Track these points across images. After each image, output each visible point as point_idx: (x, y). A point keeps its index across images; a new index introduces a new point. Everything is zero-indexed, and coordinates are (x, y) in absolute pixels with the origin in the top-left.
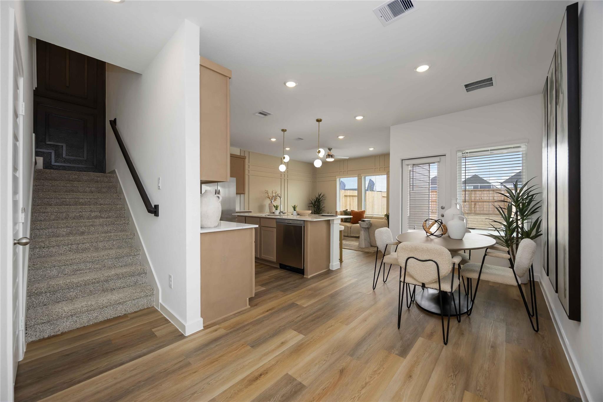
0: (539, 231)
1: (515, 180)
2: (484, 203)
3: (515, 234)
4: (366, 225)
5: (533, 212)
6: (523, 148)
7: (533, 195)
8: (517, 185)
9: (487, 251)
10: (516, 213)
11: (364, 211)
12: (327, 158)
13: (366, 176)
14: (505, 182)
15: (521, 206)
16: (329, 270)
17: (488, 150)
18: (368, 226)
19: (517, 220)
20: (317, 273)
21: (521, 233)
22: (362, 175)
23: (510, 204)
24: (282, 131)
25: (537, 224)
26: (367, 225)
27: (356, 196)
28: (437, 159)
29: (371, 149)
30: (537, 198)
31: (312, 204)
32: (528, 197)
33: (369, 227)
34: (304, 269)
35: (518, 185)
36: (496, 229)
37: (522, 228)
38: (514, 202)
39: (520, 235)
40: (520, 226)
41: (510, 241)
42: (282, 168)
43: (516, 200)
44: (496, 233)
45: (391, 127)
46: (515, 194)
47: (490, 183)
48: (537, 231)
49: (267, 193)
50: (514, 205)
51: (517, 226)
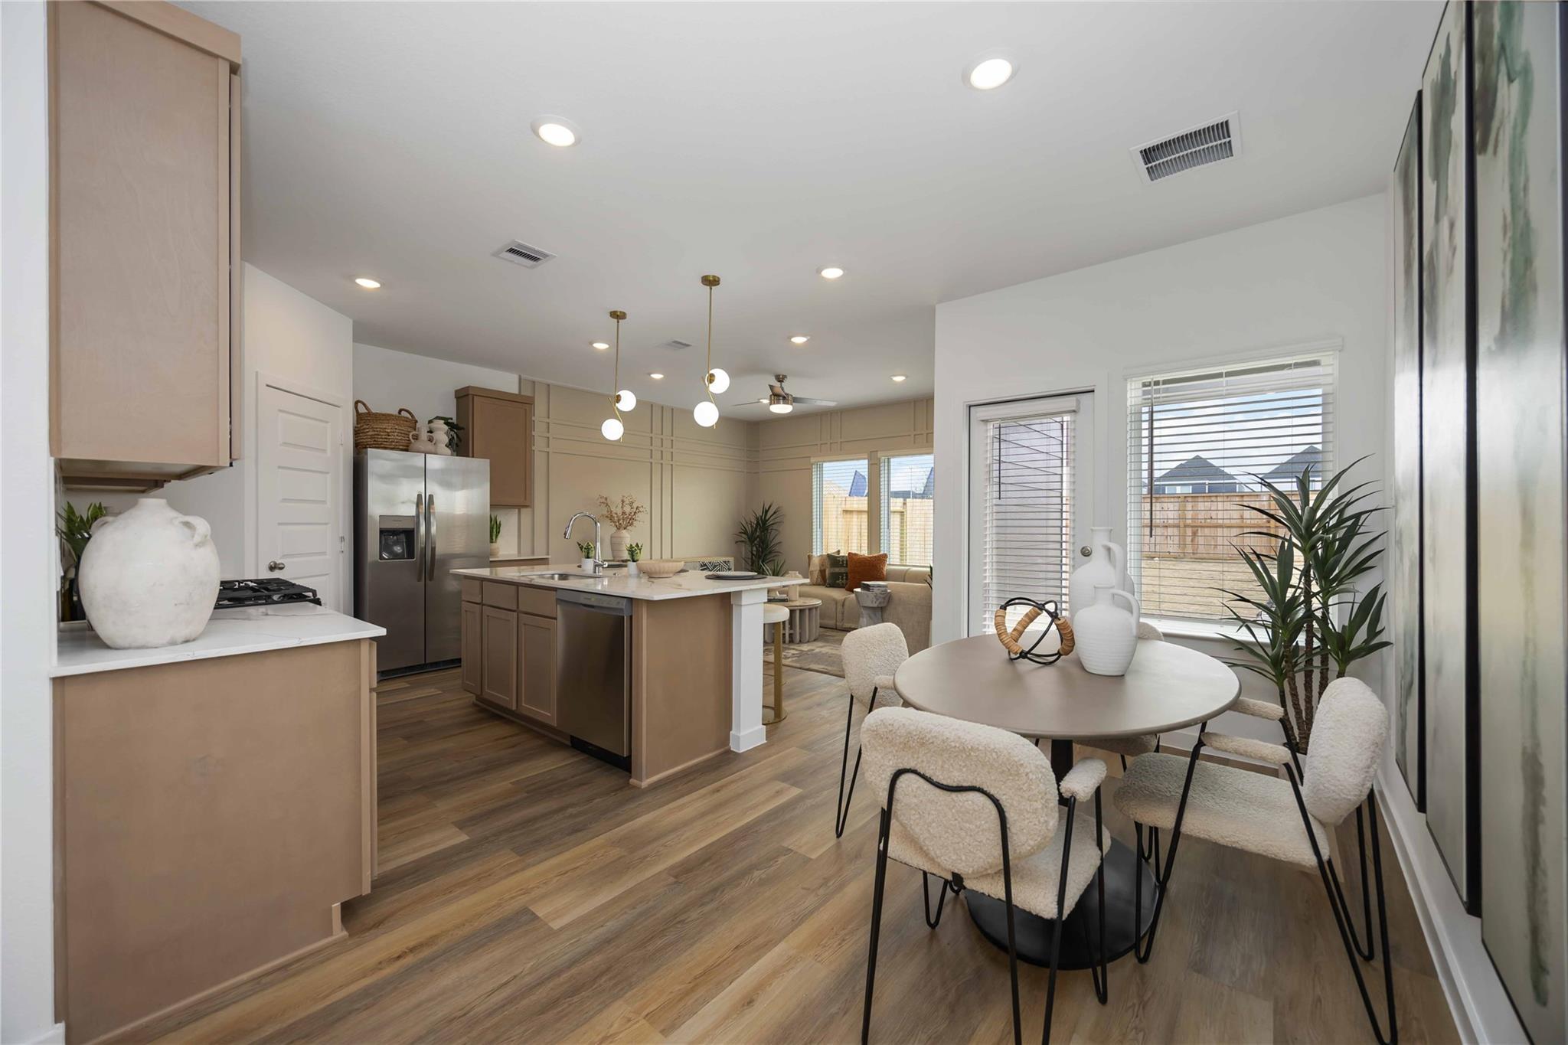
0: (1377, 630)
1: (1303, 467)
2: (1218, 529)
3: (1301, 639)
4: (875, 600)
5: (1360, 569)
6: (1329, 367)
7: (1358, 516)
8: (1309, 481)
9: (1206, 731)
10: (1305, 573)
11: (885, 556)
12: (771, 404)
13: (894, 456)
14: (1273, 474)
15: (1320, 551)
16: (729, 752)
17: (1220, 375)
18: (880, 603)
19: (1309, 595)
20: (676, 766)
21: (1320, 636)
22: (879, 454)
23: (1286, 544)
24: (613, 318)
25: (1370, 609)
26: (877, 600)
27: (864, 511)
28: (1069, 403)
29: (899, 379)
30: (1371, 526)
31: (745, 533)
32: (1341, 522)
33: (882, 605)
34: (630, 757)
35: (1311, 483)
36: (1245, 623)
37: (1325, 619)
38: (1300, 537)
39: (1316, 643)
40: (1319, 614)
41: (1286, 662)
42: (613, 430)
43: (1306, 530)
44: (1244, 635)
45: (938, 307)
46: (1303, 510)
47: (1231, 477)
48: (1373, 632)
49: (607, 505)
50: (1300, 545)
51: (1309, 615)
